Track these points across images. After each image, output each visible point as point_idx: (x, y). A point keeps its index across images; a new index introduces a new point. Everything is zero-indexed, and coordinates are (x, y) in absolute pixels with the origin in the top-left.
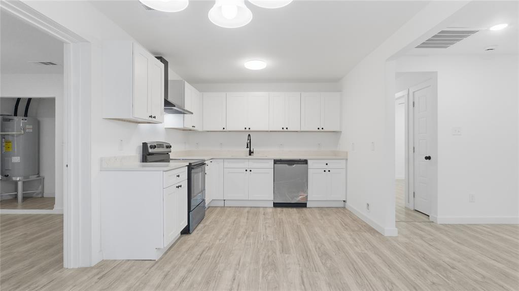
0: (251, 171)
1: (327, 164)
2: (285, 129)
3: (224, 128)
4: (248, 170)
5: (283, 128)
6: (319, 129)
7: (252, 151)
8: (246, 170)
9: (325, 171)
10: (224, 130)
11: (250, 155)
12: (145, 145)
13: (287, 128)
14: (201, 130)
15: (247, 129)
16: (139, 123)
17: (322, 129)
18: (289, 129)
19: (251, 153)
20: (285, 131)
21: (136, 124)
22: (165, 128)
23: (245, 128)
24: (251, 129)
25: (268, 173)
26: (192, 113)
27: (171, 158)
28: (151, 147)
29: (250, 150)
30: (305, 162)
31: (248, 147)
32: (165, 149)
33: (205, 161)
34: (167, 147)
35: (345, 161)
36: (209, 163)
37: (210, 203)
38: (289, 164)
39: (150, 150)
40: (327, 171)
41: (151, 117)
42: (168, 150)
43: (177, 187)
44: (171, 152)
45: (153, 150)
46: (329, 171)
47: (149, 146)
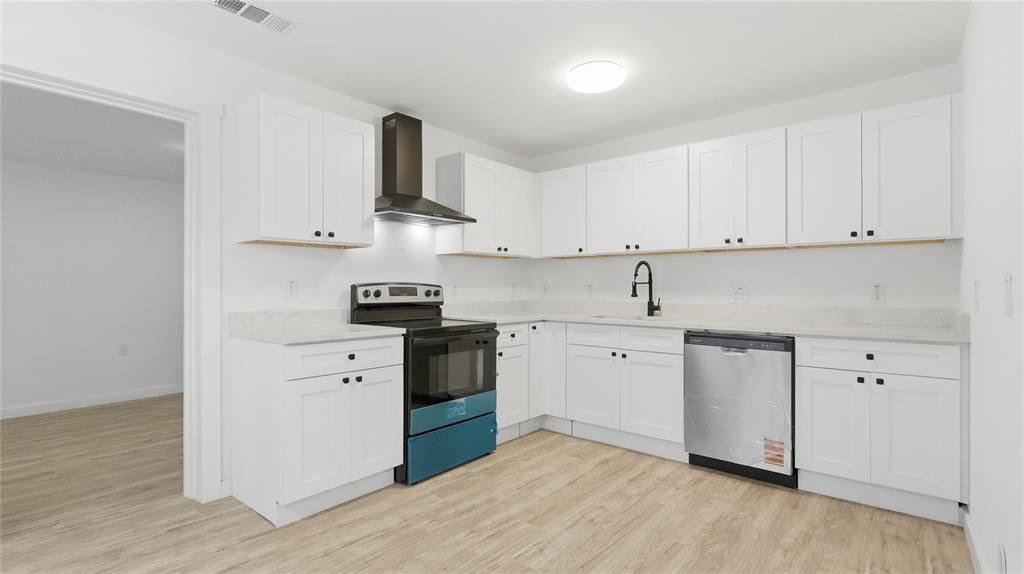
0: (624, 356)
1: (870, 357)
2: (735, 244)
3: (581, 250)
4: (619, 354)
5: (728, 241)
6: (854, 234)
7: (656, 304)
8: (614, 354)
9: (861, 380)
10: (583, 253)
11: (651, 313)
12: (354, 288)
13: (740, 241)
14: (537, 256)
15: (633, 249)
16: (345, 247)
17: (870, 233)
18: (747, 243)
19: (652, 309)
20: (734, 248)
21: (341, 250)
22: (438, 255)
23: (628, 247)
24: (642, 249)
25: (668, 367)
26: (474, 221)
27: (443, 315)
28: (367, 294)
29: (651, 303)
30: (788, 344)
31: (634, 294)
32: (420, 298)
33: (495, 325)
34: (428, 294)
35: (957, 349)
36: (523, 331)
37: (529, 420)
38: (728, 347)
39: (362, 300)
40: (870, 380)
41: (318, 234)
42: (432, 299)
43: (346, 381)
44: (442, 303)
45: (372, 300)
46: (880, 382)
47: (360, 291)
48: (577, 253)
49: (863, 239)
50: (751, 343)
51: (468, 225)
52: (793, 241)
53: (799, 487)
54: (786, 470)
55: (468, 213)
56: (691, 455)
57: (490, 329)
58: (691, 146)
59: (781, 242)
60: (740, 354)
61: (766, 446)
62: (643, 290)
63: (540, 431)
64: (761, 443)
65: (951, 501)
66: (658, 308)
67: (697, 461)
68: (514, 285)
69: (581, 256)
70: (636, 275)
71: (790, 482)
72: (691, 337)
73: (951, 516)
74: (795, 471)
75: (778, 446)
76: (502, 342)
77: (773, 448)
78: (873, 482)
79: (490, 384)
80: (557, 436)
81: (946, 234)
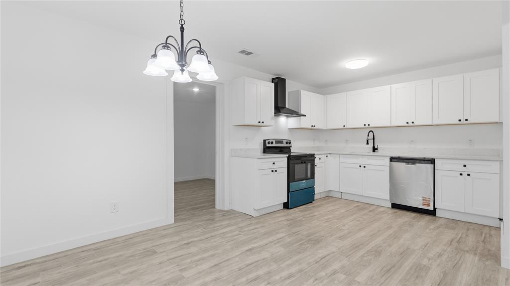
0: (365, 167)
1: (465, 166)
2: (410, 124)
3: (344, 126)
4: (362, 166)
5: (407, 123)
6: (460, 120)
7: (376, 147)
8: (360, 166)
9: (461, 174)
10: (345, 127)
11: (374, 151)
12: (265, 141)
13: (413, 123)
14: (325, 129)
15: (367, 126)
16: (265, 126)
17: (466, 120)
18: (416, 124)
19: (374, 149)
22: (289, 129)
23: (365, 125)
24: (370, 126)
25: (384, 171)
26: (305, 116)
27: (292, 151)
28: (269, 143)
29: (374, 147)
30: (432, 161)
31: (368, 143)
32: (284, 145)
33: (314, 154)
34: (287, 143)
35: (498, 163)
36: (323, 157)
37: (325, 192)
38: (408, 163)
39: (268, 145)
40: (465, 175)
41: (259, 122)
42: (288, 145)
43: (273, 171)
44: (291, 147)
45: (270, 145)
46: (469, 175)
47: (267, 141)
48: (343, 127)
49: (463, 123)
50: (417, 161)
51: (302, 117)
52: (434, 123)
53: (437, 215)
54: (431, 208)
55: (302, 112)
56: (392, 204)
57: (312, 156)
58: (392, 85)
59: (430, 123)
60: (413, 166)
61: (423, 200)
62: (371, 142)
63: (328, 197)
64: (421, 199)
65: (497, 218)
66: (377, 149)
67: (394, 206)
68: (314, 140)
69: (344, 128)
70: (368, 136)
71: (433, 213)
72: (392, 159)
73: (496, 223)
74: (435, 209)
75: (428, 199)
76: (316, 161)
77: (426, 200)
78: (466, 212)
79: (313, 176)
80: (335, 199)
81: (497, 120)
